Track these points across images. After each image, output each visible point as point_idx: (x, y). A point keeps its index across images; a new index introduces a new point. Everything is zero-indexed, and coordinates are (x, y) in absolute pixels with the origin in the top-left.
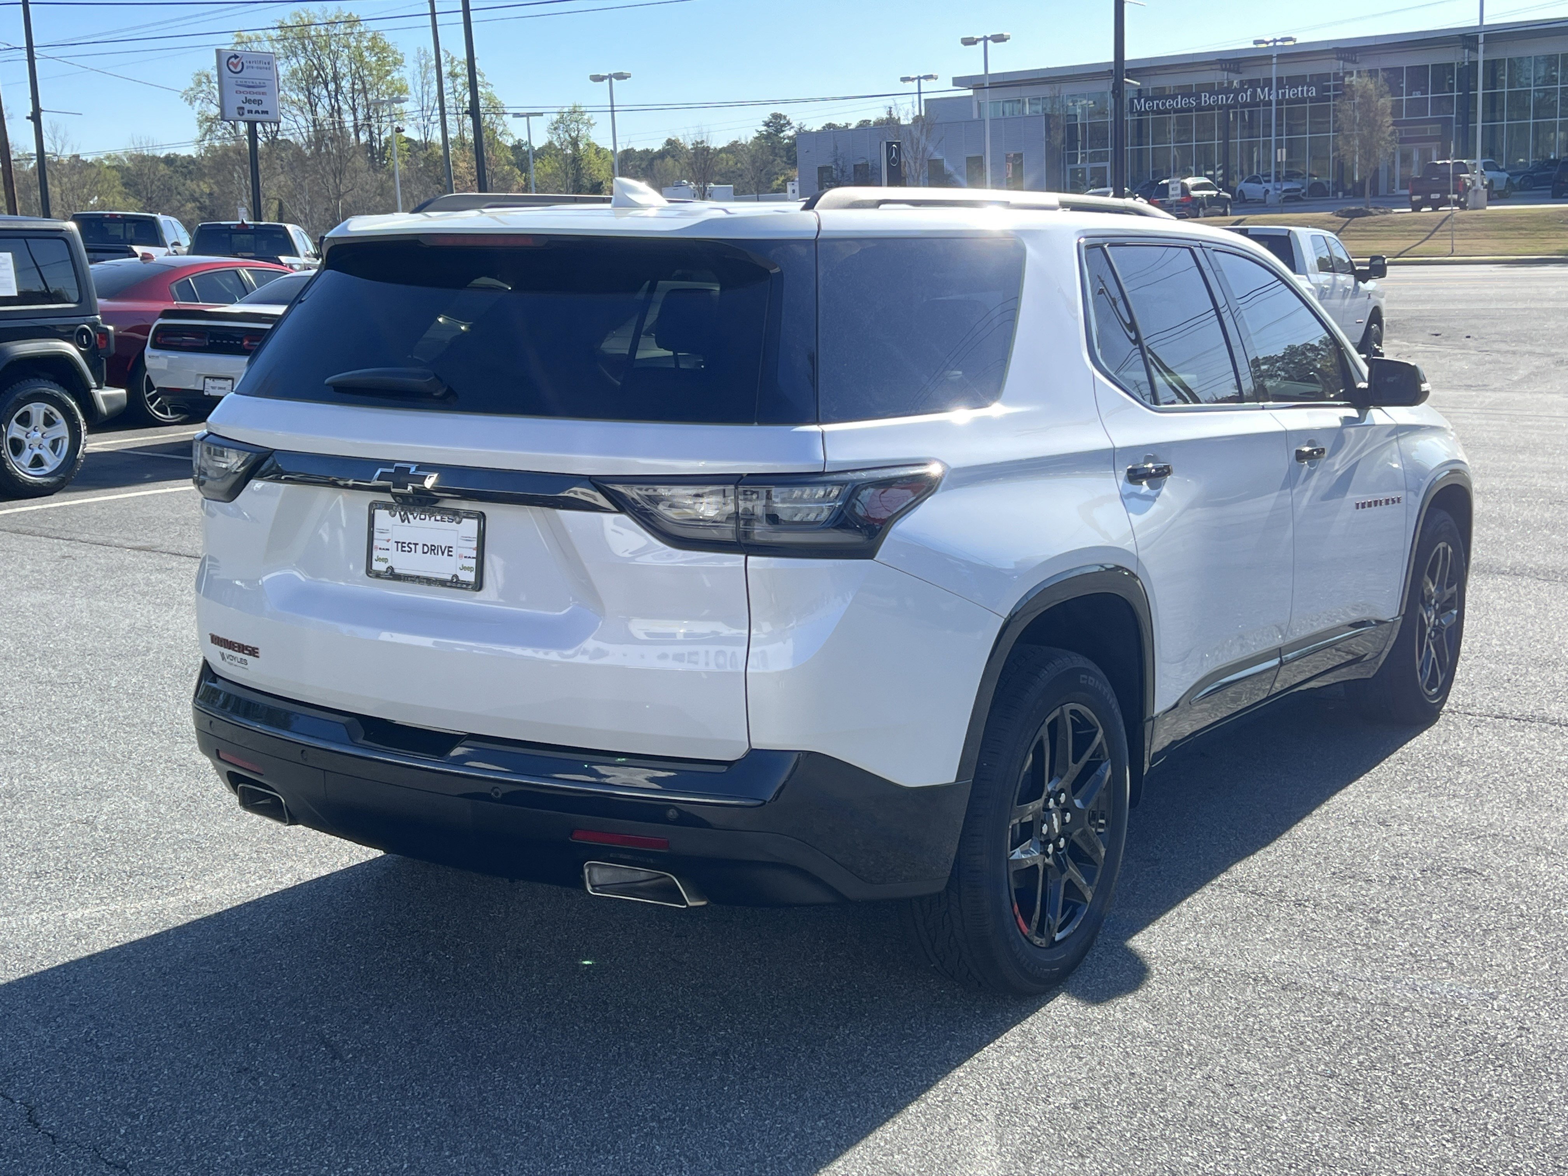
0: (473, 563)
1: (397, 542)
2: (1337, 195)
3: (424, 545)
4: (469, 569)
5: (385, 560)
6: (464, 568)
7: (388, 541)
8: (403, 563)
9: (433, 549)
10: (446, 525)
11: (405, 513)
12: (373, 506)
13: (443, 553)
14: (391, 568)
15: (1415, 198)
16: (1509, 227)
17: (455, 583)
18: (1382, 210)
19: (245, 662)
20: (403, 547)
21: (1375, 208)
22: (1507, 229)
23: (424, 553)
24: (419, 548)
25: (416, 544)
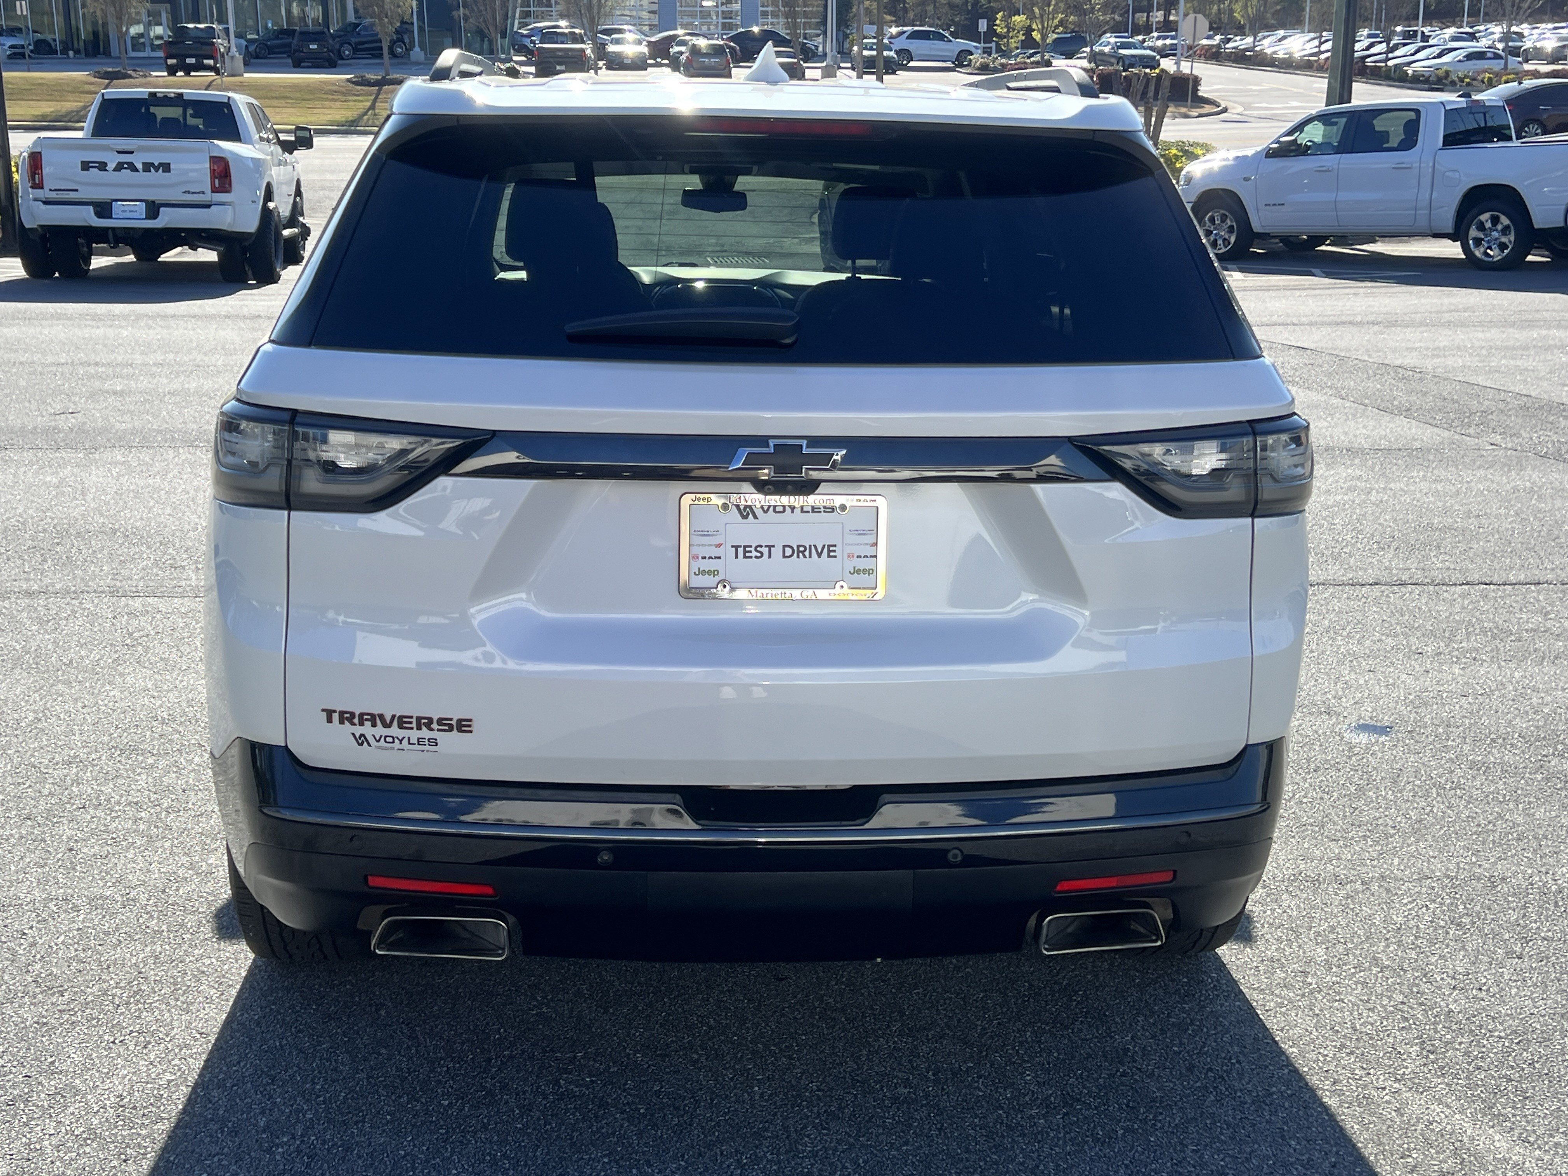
0: (868, 562)
1: (736, 547)
2: (68, 54)
3: (784, 547)
4: (865, 570)
5: (716, 573)
6: (855, 570)
7: (719, 545)
8: (749, 573)
9: (801, 551)
10: (820, 518)
11: (749, 506)
13: (819, 555)
15: (170, 62)
16: (274, 95)
18: (141, 73)
19: (434, 742)
20: (746, 552)
21: (134, 70)
22: (273, 98)
23: (784, 556)
24: (777, 552)
25: (770, 547)
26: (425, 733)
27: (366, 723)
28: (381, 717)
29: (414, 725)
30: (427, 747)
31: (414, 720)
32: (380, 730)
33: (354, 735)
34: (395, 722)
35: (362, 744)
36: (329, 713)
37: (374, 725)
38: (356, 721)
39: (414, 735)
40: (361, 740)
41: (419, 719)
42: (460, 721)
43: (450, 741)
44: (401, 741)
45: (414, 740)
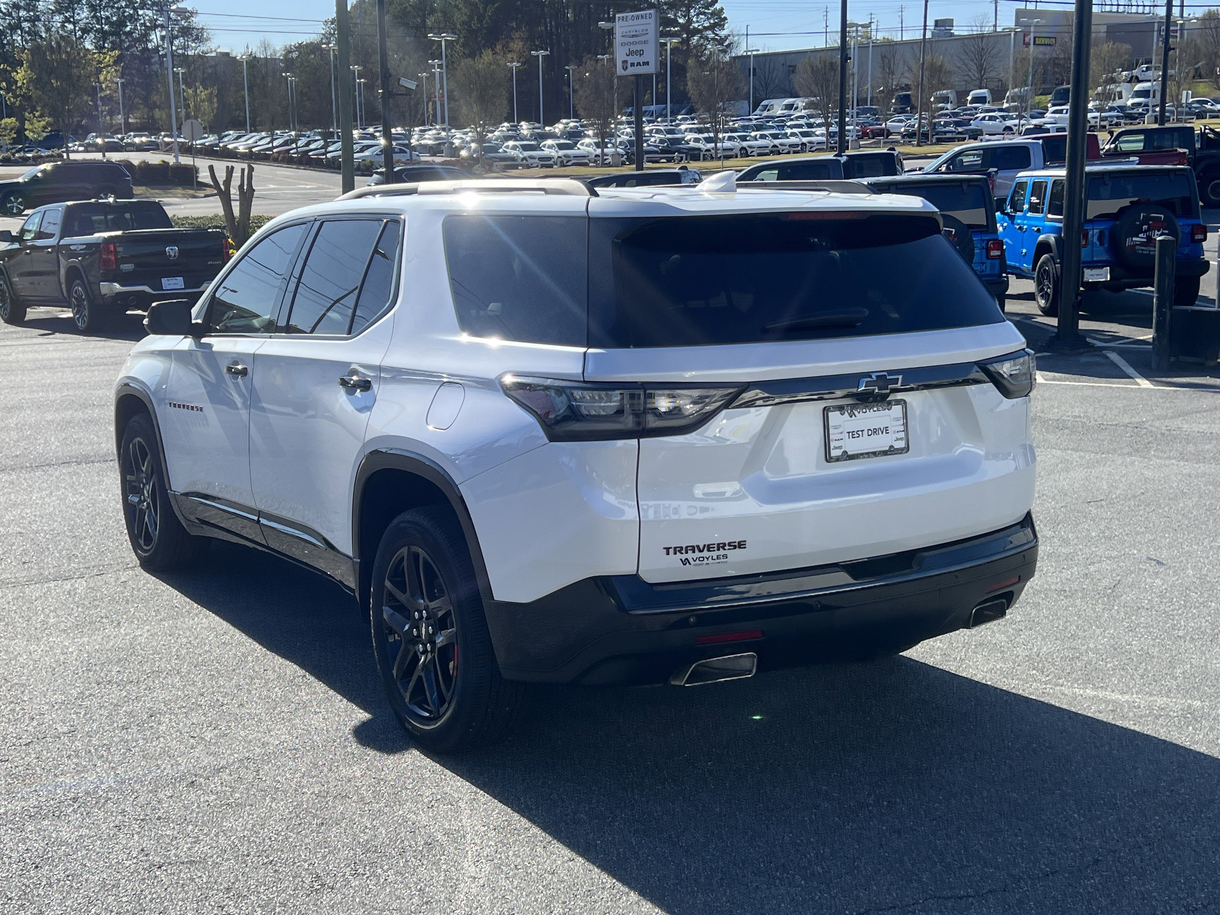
0: (902, 435)
1: (849, 433)
3: (869, 430)
4: (901, 439)
5: (840, 447)
6: (897, 439)
7: (842, 433)
8: (853, 446)
9: (875, 431)
10: (882, 413)
11: (852, 411)
12: (826, 410)
13: (882, 433)
14: (845, 452)
17: (891, 451)
20: (853, 435)
23: (869, 435)
24: (865, 433)
25: (862, 431)
26: (722, 552)
27: (689, 552)
28: (698, 547)
29: (716, 549)
30: (722, 560)
31: (716, 546)
32: (698, 554)
33: (681, 560)
34: (706, 549)
35: (685, 564)
36: (668, 549)
37: (694, 552)
38: (683, 551)
39: (715, 554)
40: (685, 562)
41: (718, 544)
42: (739, 542)
43: (734, 555)
44: (708, 559)
45: (715, 557)
